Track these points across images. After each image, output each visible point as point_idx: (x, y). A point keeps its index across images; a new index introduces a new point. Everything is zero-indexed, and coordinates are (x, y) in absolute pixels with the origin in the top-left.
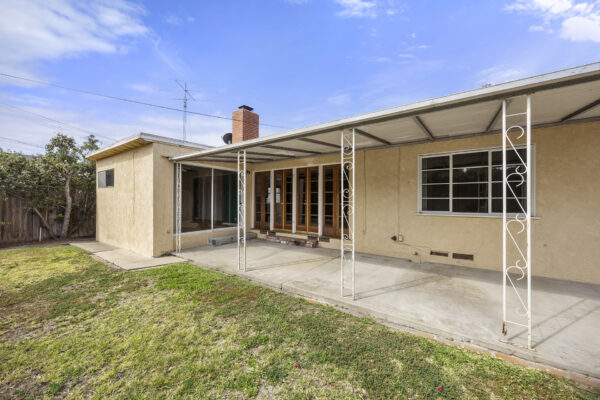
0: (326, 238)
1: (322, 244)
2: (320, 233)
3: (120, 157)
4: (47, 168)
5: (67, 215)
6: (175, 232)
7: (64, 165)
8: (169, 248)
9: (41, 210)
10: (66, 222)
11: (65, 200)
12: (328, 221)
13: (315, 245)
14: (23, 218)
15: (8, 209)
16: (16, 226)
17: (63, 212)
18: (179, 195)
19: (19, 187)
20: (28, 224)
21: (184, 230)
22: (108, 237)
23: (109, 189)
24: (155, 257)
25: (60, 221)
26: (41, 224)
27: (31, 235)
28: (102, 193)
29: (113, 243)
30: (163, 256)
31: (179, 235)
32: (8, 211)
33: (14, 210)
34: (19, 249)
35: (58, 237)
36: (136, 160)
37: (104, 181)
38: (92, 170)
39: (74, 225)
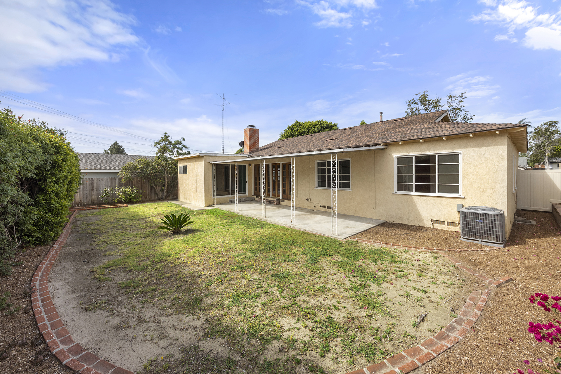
0: (283, 200)
1: (282, 203)
2: (281, 197)
3: (190, 160)
4: (158, 165)
5: (166, 188)
6: (213, 196)
7: (164, 163)
8: (211, 203)
9: (156, 186)
10: (165, 191)
11: (165, 180)
12: (284, 192)
13: (278, 203)
14: (148, 189)
15: (143, 185)
16: (146, 193)
17: (164, 186)
18: (215, 179)
19: (148, 175)
20: (150, 192)
21: (217, 195)
22: (185, 198)
23: (185, 175)
24: (205, 206)
25: (163, 190)
26: (155, 192)
27: (151, 197)
28: (181, 177)
29: (187, 201)
30: (208, 206)
31: (215, 197)
32: (143, 186)
33: (145, 185)
34: (147, 204)
35: (162, 199)
36: (197, 163)
37: (182, 171)
38: (176, 165)
39: (168, 193)
